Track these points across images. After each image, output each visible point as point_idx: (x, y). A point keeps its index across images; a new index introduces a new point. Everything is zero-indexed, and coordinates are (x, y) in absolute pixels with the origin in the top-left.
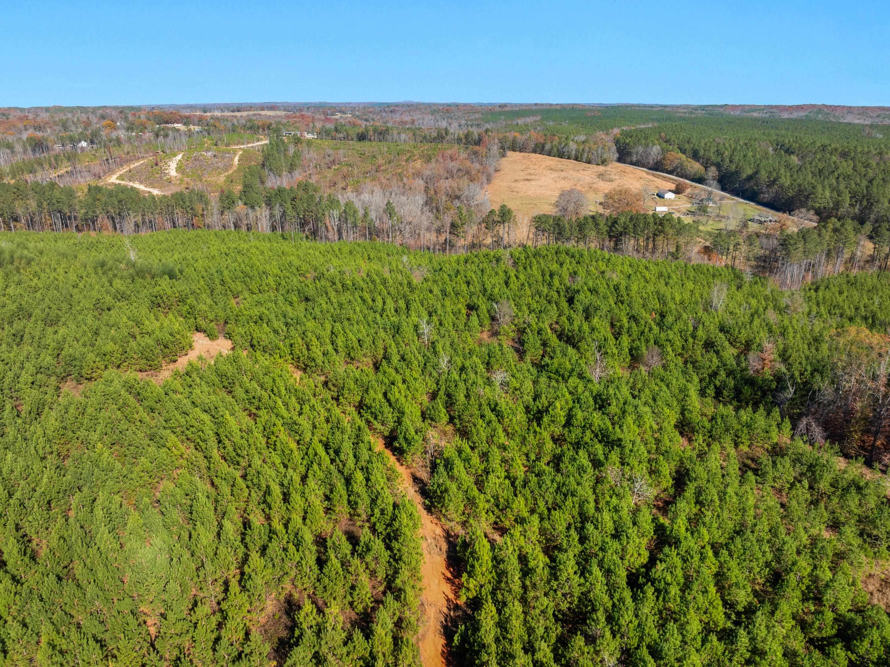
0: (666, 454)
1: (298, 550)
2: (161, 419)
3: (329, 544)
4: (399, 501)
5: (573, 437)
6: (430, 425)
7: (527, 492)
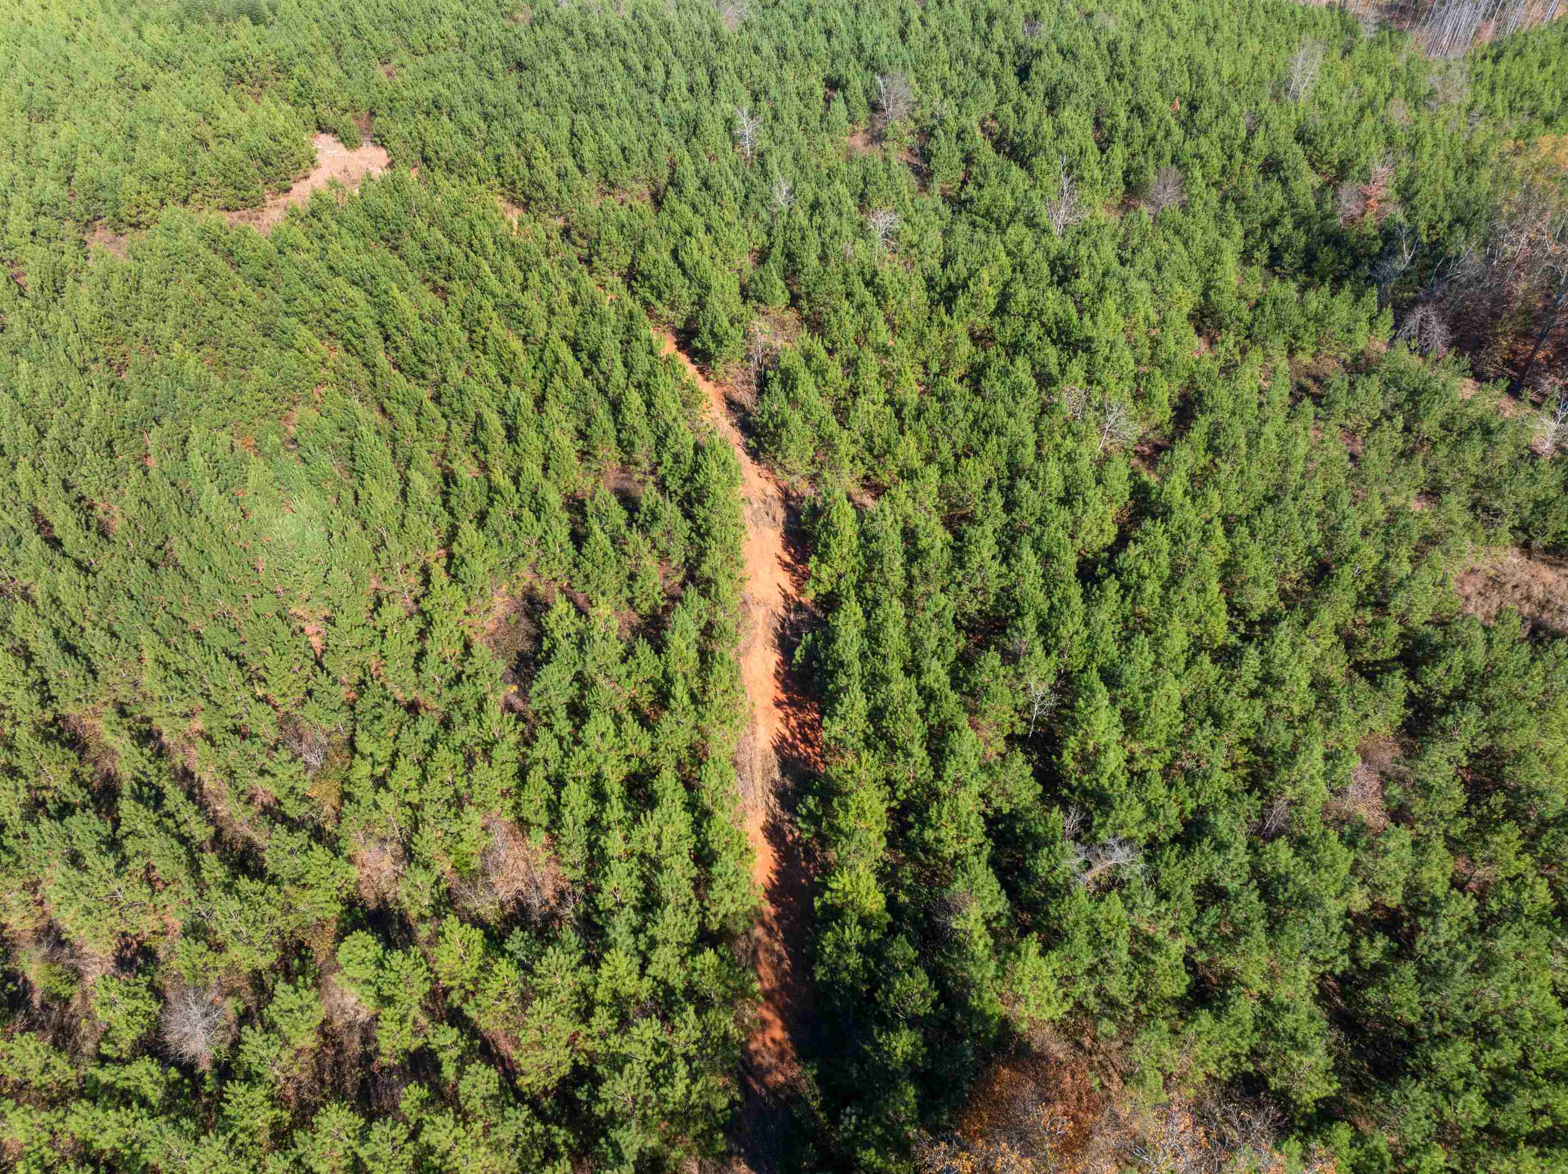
0: (1166, 366)
1: (538, 519)
2: (279, 298)
3: (590, 509)
4: (704, 440)
5: (1007, 335)
6: (756, 309)
7: (922, 427)
